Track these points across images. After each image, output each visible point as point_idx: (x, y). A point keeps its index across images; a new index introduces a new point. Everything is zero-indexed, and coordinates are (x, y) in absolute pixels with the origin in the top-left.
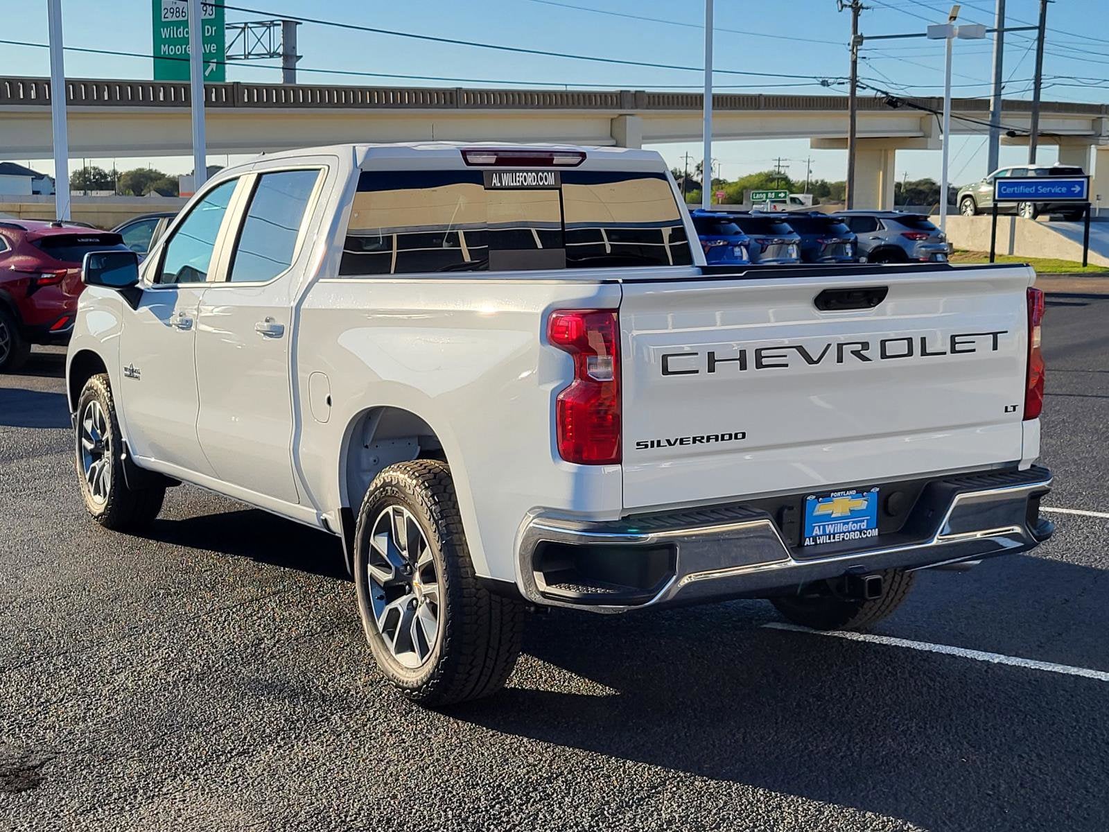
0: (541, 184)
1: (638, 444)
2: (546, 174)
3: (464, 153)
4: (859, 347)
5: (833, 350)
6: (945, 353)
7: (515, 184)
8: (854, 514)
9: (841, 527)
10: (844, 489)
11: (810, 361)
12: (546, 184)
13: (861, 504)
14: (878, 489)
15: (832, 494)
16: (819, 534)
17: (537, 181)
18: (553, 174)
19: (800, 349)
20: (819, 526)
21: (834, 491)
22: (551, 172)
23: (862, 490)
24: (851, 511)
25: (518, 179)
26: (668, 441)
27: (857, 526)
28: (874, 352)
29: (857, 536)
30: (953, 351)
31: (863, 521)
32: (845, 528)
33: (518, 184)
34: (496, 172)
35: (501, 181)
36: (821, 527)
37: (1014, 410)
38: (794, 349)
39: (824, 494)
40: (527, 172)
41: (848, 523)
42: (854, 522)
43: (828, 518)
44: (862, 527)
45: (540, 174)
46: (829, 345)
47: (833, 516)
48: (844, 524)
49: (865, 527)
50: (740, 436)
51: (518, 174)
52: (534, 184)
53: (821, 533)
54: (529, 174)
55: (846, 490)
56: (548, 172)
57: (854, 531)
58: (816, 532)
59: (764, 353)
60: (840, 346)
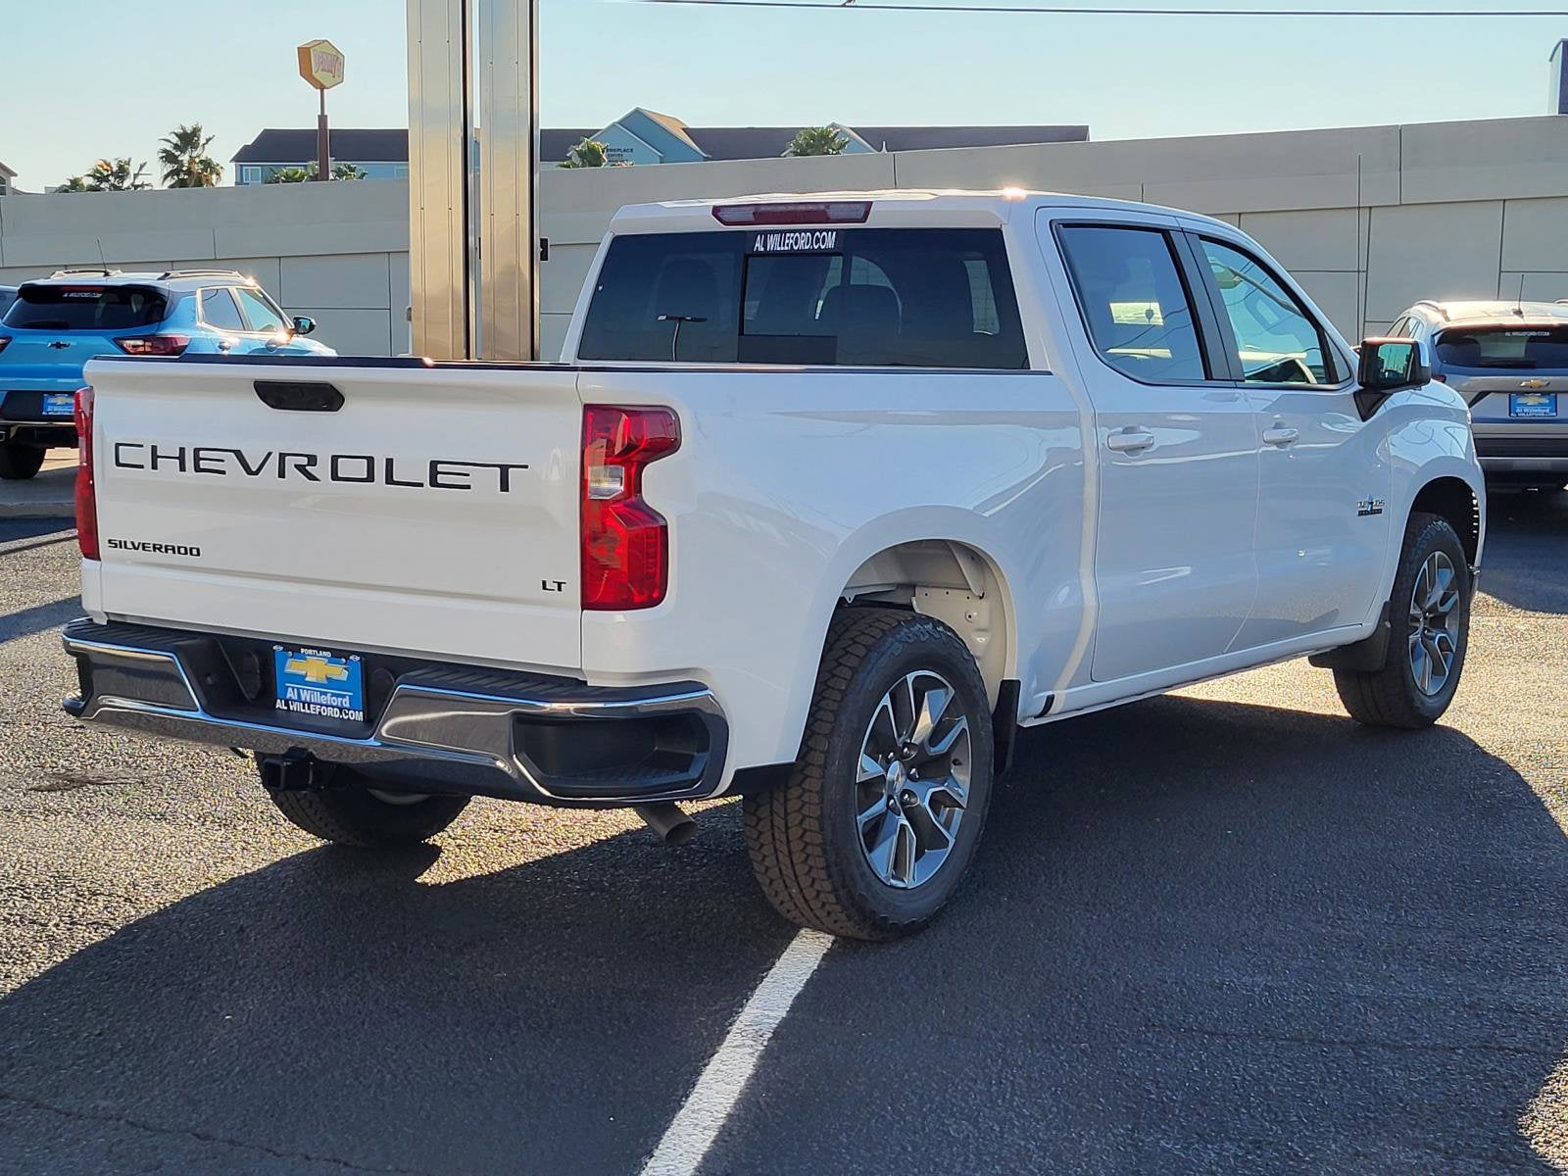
0: (816, 247)
1: (110, 541)
2: (825, 233)
3: (716, 211)
4: (304, 461)
5: (274, 460)
6: (421, 485)
7: (782, 249)
8: (331, 683)
9: (317, 698)
10: (318, 648)
11: (249, 471)
12: (823, 247)
13: (340, 672)
14: (358, 658)
15: (302, 650)
16: (293, 698)
17: (812, 244)
18: (834, 233)
19: (238, 454)
20: (292, 689)
21: (305, 647)
22: (832, 231)
23: (339, 653)
24: (328, 679)
25: (787, 241)
26: (133, 543)
27: (337, 701)
28: (322, 469)
29: (335, 713)
30: (434, 483)
31: (345, 696)
32: (323, 699)
33: (786, 248)
34: (761, 233)
35: (765, 246)
36: (295, 690)
37: (559, 589)
38: (232, 454)
39: (294, 648)
40: (800, 231)
41: (325, 694)
42: (333, 695)
43: (300, 679)
44: (345, 705)
45: (818, 234)
46: (270, 454)
47: (306, 679)
48: (322, 693)
49: (348, 705)
50: (195, 552)
51: (788, 235)
52: (807, 247)
53: (295, 698)
54: (803, 234)
55: (319, 649)
56: (827, 231)
57: (333, 707)
58: (290, 694)
59: (201, 454)
60: (282, 457)
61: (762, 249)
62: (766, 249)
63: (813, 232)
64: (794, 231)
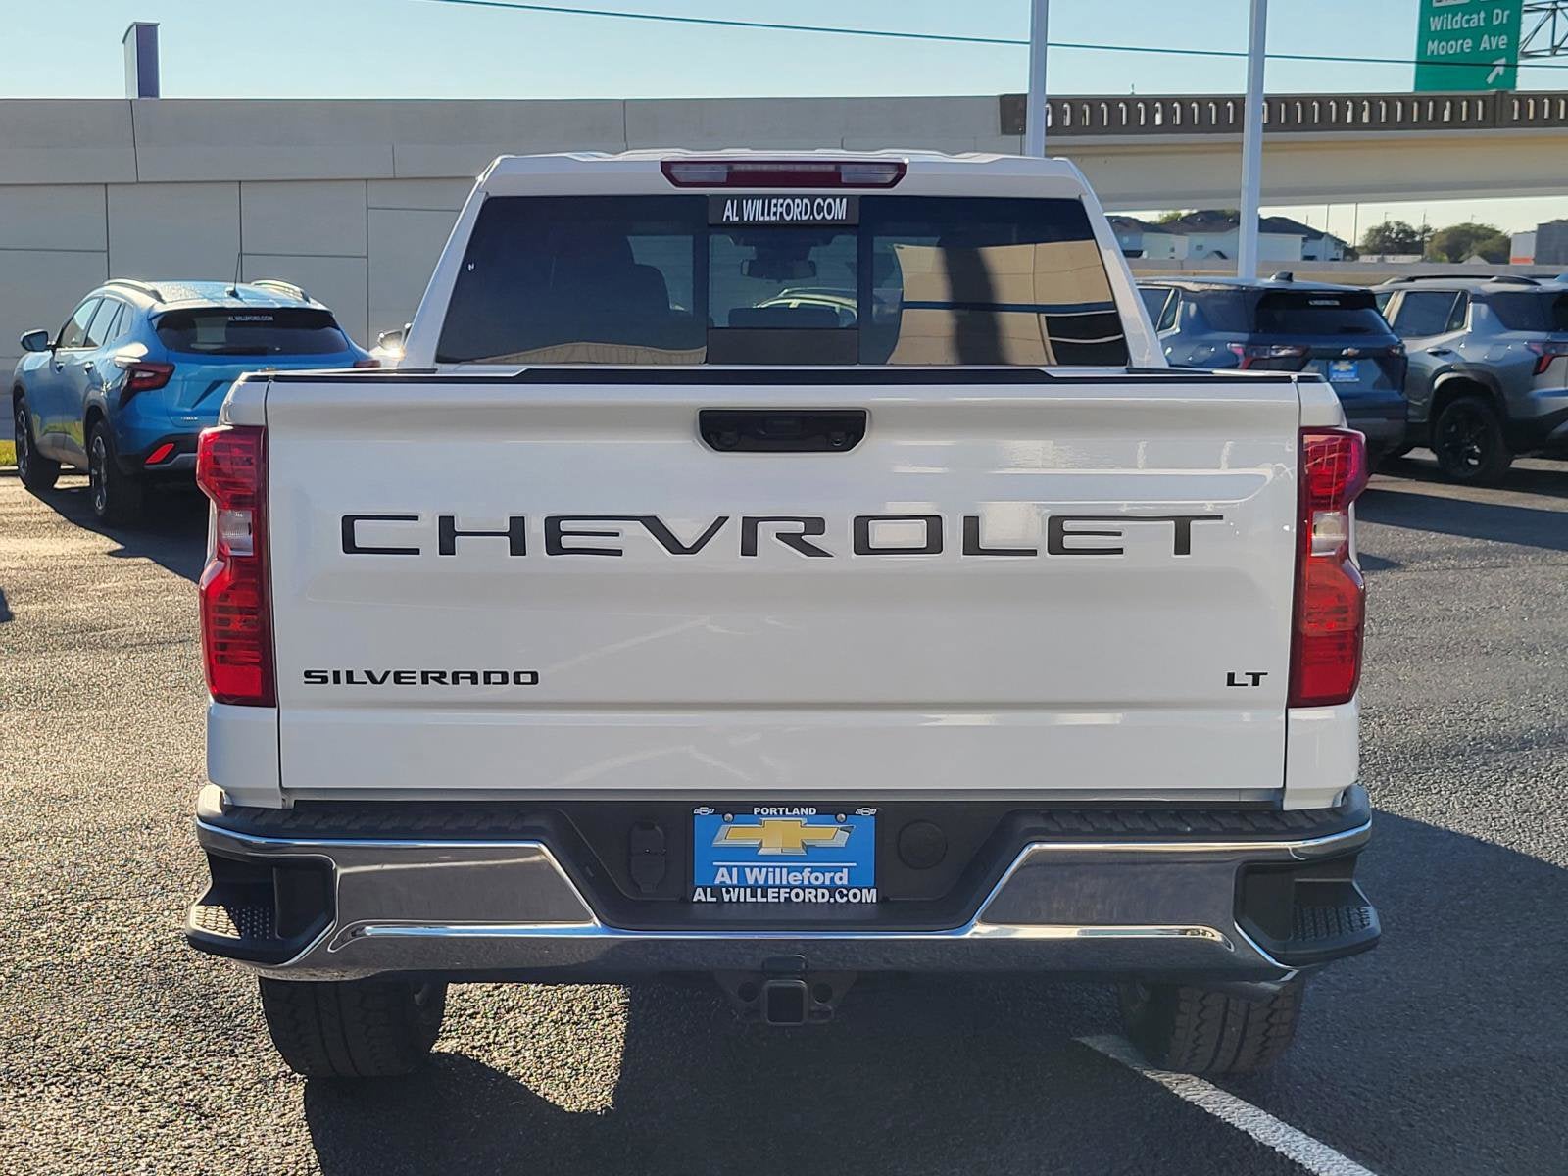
0: (819, 217)
1: (307, 674)
2: (830, 200)
3: (666, 167)
4: (800, 527)
5: (733, 532)
6: (1034, 552)
7: (767, 218)
8: (815, 853)
9: (781, 877)
10: (788, 803)
11: (674, 545)
12: (829, 217)
13: (832, 835)
14: (873, 812)
15: (756, 810)
16: (729, 882)
17: (812, 212)
18: (844, 200)
19: (653, 524)
20: (729, 869)
21: (761, 805)
22: (842, 197)
23: (831, 807)
24: (806, 847)
25: (773, 209)
26: (369, 674)
27: (824, 878)
28: (838, 538)
29: (823, 897)
30: (1056, 547)
31: (840, 869)
32: (794, 879)
33: (773, 218)
34: (732, 197)
35: (740, 213)
36: (735, 870)
37: (1256, 682)
38: (641, 523)
39: (739, 807)
40: (793, 197)
41: (801, 870)
42: (814, 870)
43: (747, 854)
44: (838, 882)
45: (819, 200)
46: (722, 520)
47: (761, 852)
48: (790, 870)
49: (845, 882)
50: (527, 678)
51: (774, 201)
52: (804, 217)
53: (735, 882)
54: (797, 201)
55: (791, 805)
56: (834, 197)
57: (817, 888)
58: (722, 877)
59: (565, 526)
60: (750, 525)
61: (736, 219)
62: (741, 217)
63: (813, 198)
64: (785, 197)
